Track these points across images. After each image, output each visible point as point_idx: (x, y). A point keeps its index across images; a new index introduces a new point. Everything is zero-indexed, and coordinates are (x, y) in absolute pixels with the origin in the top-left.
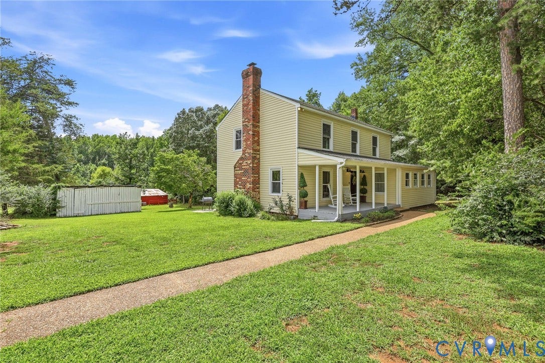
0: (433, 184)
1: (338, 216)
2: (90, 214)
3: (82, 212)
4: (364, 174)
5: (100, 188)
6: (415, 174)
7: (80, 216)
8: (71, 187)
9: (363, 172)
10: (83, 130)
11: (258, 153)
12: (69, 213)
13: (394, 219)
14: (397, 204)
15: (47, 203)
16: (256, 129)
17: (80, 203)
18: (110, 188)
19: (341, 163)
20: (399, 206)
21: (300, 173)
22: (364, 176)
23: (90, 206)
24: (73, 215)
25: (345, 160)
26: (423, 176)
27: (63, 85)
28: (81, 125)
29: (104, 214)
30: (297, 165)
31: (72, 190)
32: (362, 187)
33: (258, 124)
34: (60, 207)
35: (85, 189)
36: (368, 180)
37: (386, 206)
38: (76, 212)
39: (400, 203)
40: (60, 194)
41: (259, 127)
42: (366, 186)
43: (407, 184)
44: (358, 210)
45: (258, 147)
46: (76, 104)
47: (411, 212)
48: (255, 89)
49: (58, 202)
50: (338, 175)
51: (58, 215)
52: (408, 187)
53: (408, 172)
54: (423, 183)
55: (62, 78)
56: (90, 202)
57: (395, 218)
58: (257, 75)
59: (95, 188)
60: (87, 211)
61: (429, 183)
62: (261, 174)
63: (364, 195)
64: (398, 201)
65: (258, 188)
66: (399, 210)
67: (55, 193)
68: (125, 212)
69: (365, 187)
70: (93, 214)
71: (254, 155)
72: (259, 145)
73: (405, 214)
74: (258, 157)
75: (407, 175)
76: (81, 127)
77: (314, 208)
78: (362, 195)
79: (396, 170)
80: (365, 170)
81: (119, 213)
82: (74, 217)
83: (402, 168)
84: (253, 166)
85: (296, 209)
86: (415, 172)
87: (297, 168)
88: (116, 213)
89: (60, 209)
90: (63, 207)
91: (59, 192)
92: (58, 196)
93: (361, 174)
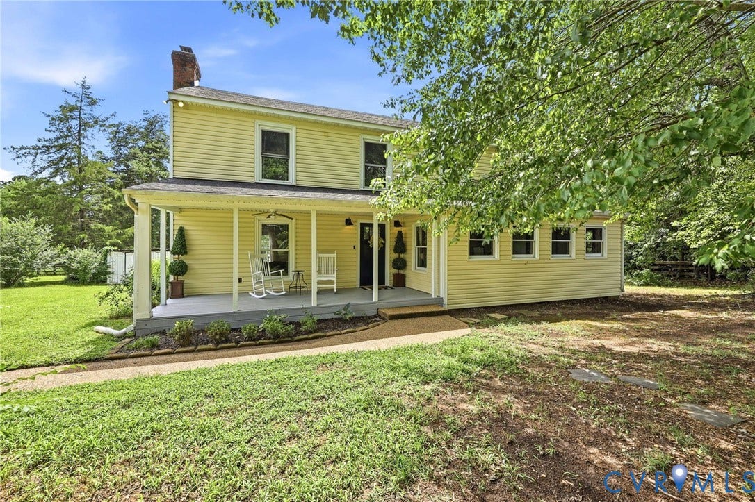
4: (401, 229)
8: (121, 251)
9: (399, 225)
14: (434, 296)
15: (93, 268)
22: (400, 233)
31: (122, 254)
34: (109, 273)
36: (408, 241)
39: (443, 295)
40: (109, 259)
49: (108, 267)
51: (108, 282)
52: (479, 259)
61: (594, 249)
63: (401, 272)
67: (104, 258)
69: (401, 255)
89: (111, 275)
90: (113, 273)
91: (108, 257)
92: (108, 261)
93: (396, 229)
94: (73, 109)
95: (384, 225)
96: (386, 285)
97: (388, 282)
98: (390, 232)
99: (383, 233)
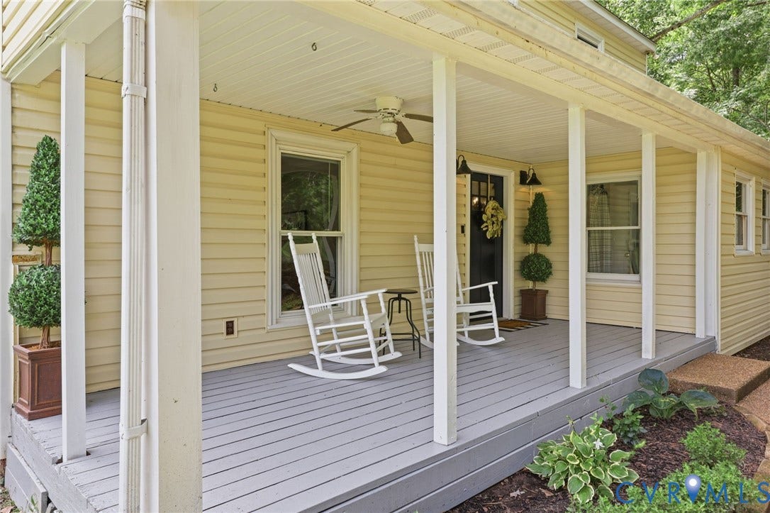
4: (538, 189)
9: (535, 181)
14: (701, 334)
20: (709, 348)
22: (539, 198)
32: (531, 249)
36: (553, 214)
37: (649, 352)
39: (714, 331)
42: (548, 242)
52: (741, 253)
53: (742, 176)
63: (540, 286)
66: (726, 380)
69: (543, 249)
78: (530, 285)
80: (541, 173)
93: (524, 189)
95: (498, 182)
96: (505, 316)
97: (511, 311)
98: (515, 198)
99: (499, 197)
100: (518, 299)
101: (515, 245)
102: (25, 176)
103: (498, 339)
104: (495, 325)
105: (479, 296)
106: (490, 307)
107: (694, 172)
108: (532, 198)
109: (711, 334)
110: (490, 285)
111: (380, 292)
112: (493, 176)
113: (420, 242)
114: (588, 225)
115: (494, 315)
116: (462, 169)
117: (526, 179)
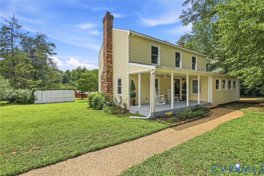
0: (238, 88)
1: (151, 114)
2: (50, 102)
3: (46, 101)
5: (54, 90)
6: (224, 81)
7: (45, 103)
8: (40, 90)
9: (185, 80)
10: (57, 65)
11: (112, 68)
12: (40, 102)
13: (203, 117)
14: (209, 102)
15: (29, 97)
16: (110, 54)
17: (45, 97)
18: (59, 90)
19: (153, 70)
20: (210, 104)
21: (131, 80)
23: (50, 99)
24: (42, 103)
25: (155, 67)
26: (230, 82)
27: (51, 46)
28: (56, 62)
29: (57, 103)
30: (128, 74)
31: (41, 91)
33: (111, 50)
34: (35, 99)
35: (47, 91)
37: (199, 103)
38: (43, 102)
40: (35, 93)
41: (112, 52)
43: (217, 88)
44: (172, 108)
45: (111, 65)
46: (56, 54)
47: (220, 109)
48: (108, 28)
49: (35, 97)
50: (151, 80)
51: (35, 103)
52: (217, 90)
53: (217, 79)
54: (229, 87)
55: (50, 43)
56: (50, 97)
57: (205, 115)
58: (110, 19)
59: (52, 90)
60: (49, 101)
61: (234, 87)
62: (113, 82)
64: (210, 99)
65: (112, 90)
66: (209, 107)
67: (33, 93)
68: (67, 102)
69: (185, 90)
70: (51, 102)
71: (108, 70)
72: (112, 63)
73: (214, 111)
74: (111, 71)
75: (217, 82)
76: (56, 63)
77: (138, 105)
78: (184, 95)
79: (208, 77)
81: (64, 102)
82: (42, 104)
83: (213, 76)
84: (107, 77)
85: (128, 105)
86: (224, 79)
87: (128, 76)
88: (62, 102)
89: (36, 100)
90: (37, 99)
91: (35, 92)
92: (35, 94)
93: (183, 81)
94: (8, 29)
95: (179, 80)
96: (180, 99)
97: (181, 98)
98: (181, 82)
99: (179, 82)
100: (182, 97)
101: (181, 89)
102: (130, 83)
103: (178, 101)
104: (178, 100)
105: (176, 96)
106: (177, 97)
107: (208, 79)
108: (184, 82)
109: (211, 102)
110: (177, 95)
111: (164, 95)
112: (178, 80)
113: (168, 89)
114: (193, 86)
115: (178, 98)
116: (174, 79)
117: (183, 79)
